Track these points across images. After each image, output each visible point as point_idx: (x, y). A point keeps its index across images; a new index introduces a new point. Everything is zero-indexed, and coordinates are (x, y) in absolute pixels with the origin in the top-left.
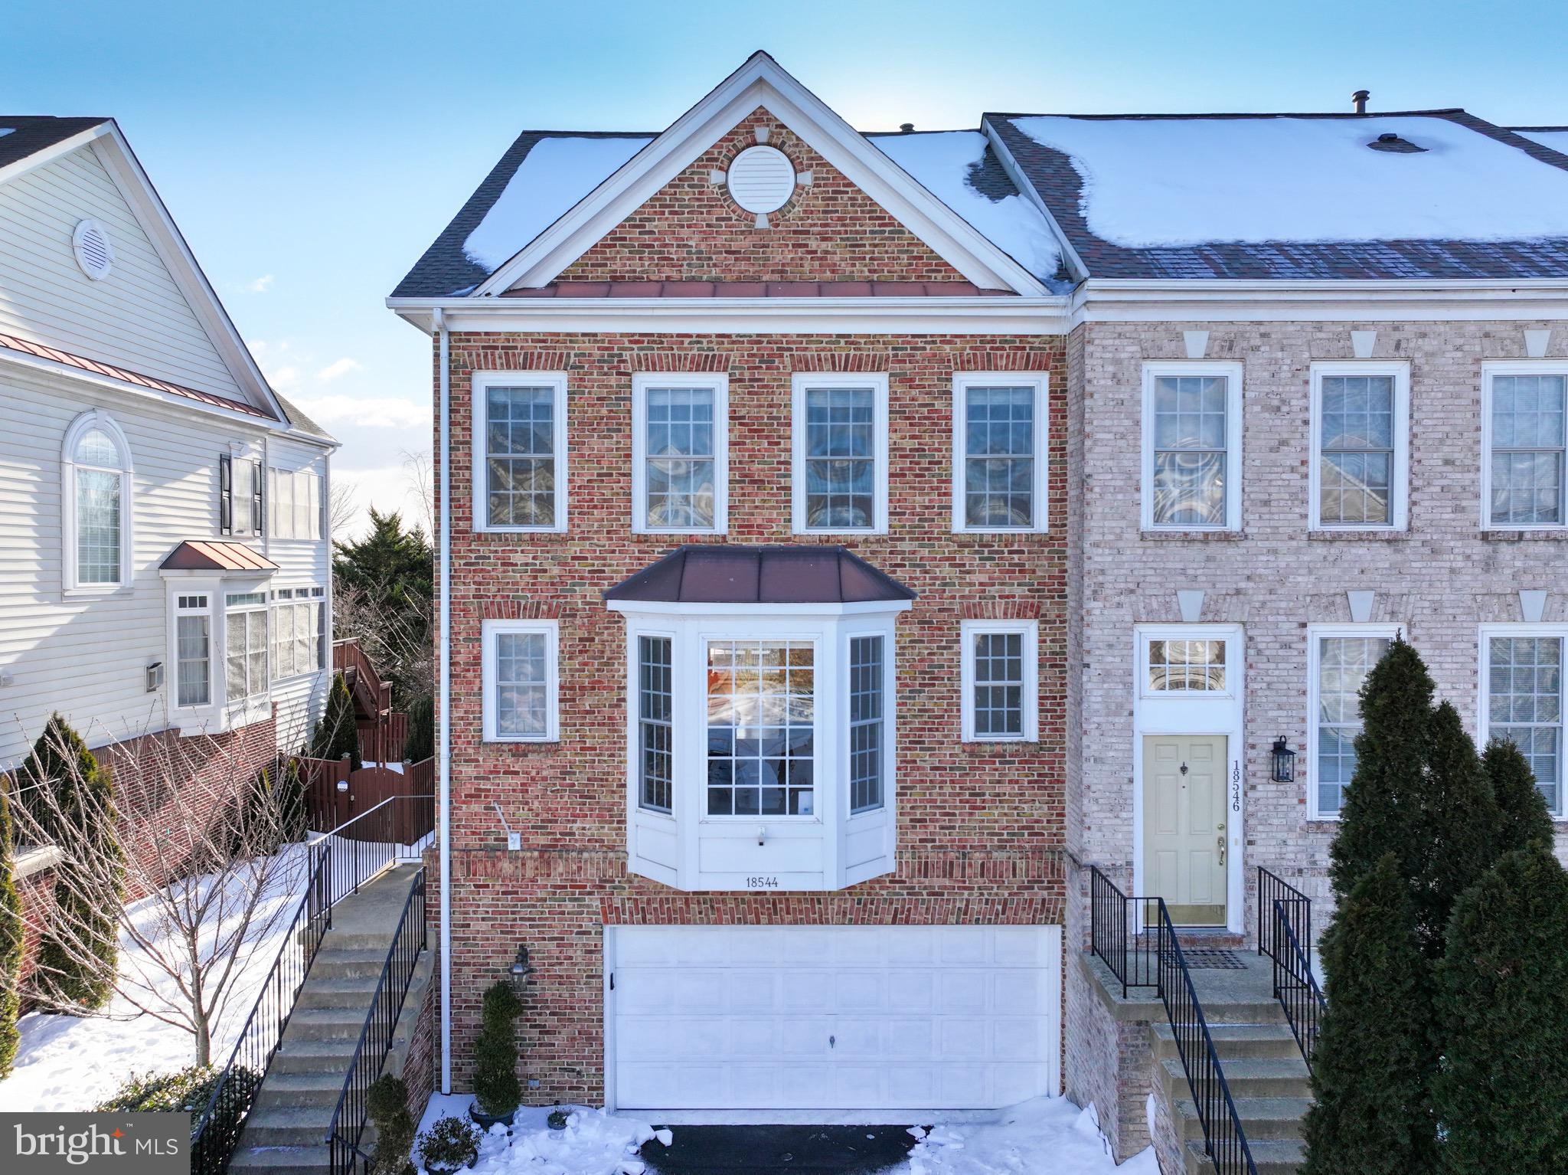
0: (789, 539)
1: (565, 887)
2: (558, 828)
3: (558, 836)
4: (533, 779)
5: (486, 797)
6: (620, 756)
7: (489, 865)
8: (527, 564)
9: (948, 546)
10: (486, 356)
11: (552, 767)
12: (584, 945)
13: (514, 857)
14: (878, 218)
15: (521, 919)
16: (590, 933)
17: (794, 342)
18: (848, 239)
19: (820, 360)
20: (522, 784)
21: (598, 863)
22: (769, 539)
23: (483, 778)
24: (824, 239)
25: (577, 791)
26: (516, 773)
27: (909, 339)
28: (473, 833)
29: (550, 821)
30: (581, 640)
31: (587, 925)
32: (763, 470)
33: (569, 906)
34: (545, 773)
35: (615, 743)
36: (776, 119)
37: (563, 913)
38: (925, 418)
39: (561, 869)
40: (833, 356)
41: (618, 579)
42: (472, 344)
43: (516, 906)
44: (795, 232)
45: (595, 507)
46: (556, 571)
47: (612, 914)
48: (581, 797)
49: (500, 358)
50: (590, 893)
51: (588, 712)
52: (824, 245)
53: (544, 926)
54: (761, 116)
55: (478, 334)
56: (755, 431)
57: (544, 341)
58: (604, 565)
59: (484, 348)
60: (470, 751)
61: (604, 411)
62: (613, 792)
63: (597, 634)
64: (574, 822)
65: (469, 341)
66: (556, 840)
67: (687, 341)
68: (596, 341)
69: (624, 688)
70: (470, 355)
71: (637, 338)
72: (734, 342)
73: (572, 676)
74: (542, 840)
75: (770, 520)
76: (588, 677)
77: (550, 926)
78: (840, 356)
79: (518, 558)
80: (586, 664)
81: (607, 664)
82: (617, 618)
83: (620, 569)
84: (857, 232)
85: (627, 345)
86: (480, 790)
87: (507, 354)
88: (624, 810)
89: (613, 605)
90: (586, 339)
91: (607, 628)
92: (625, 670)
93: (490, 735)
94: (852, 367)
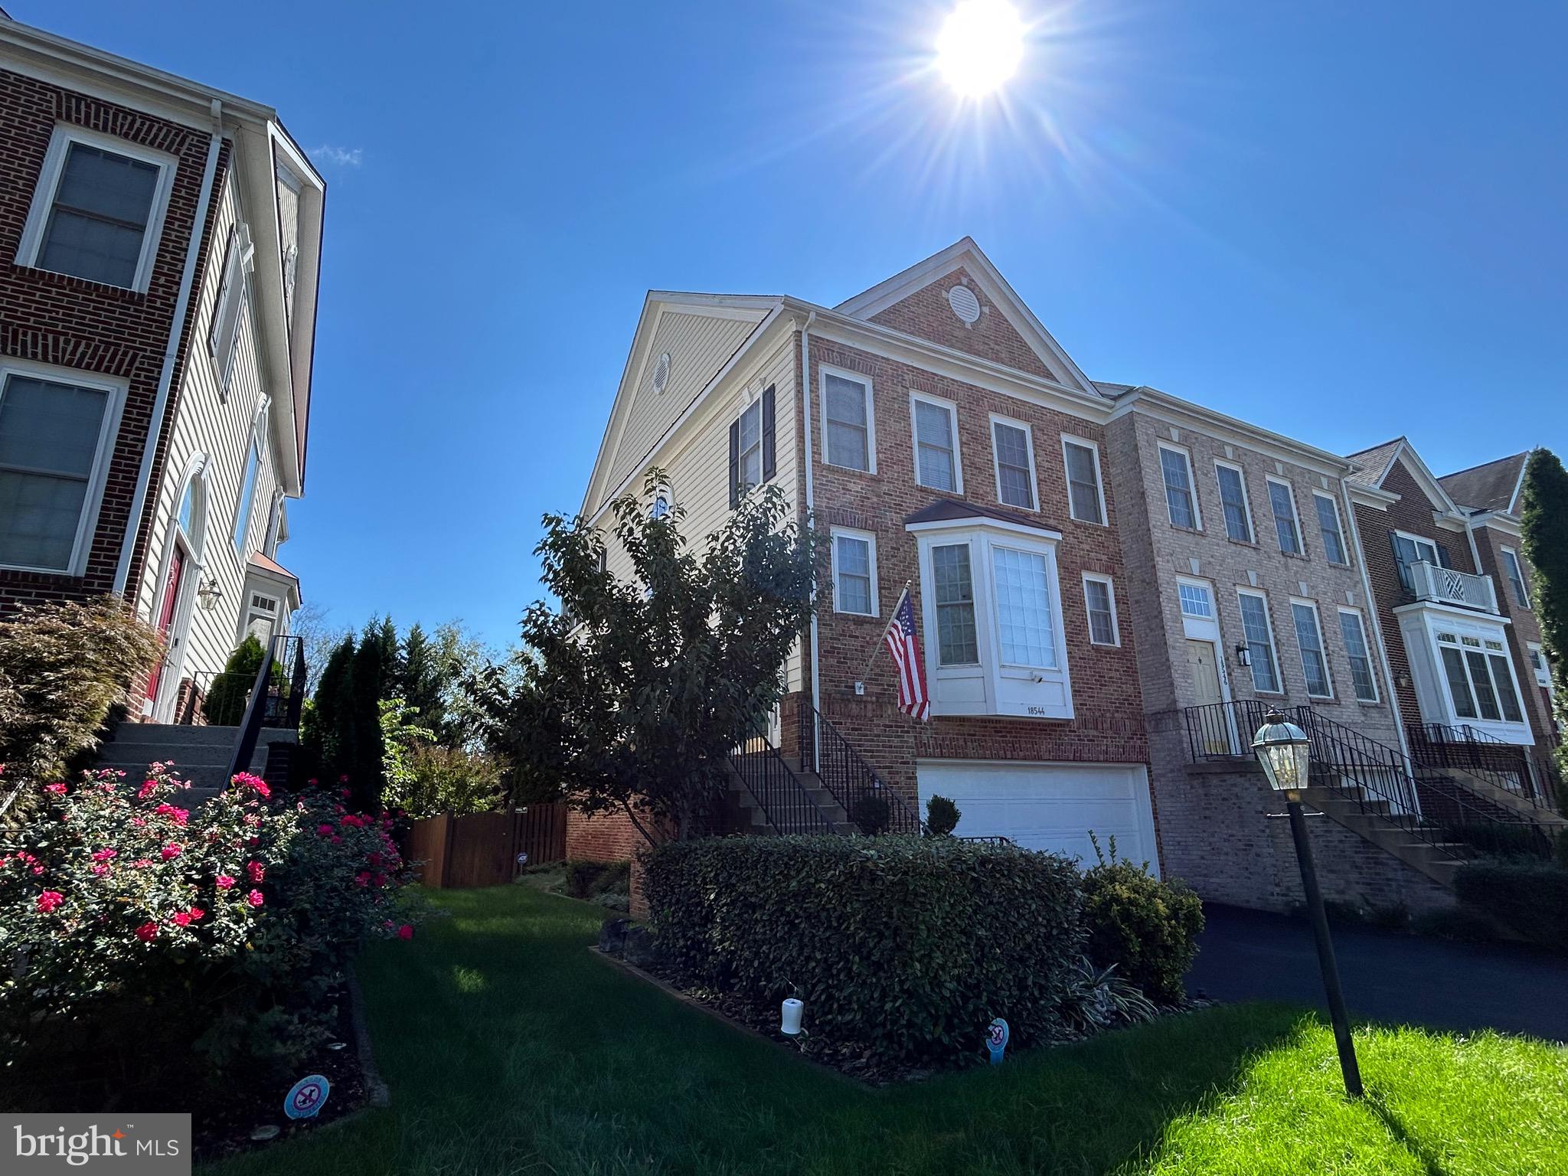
0: (996, 503)
1: (891, 726)
2: (885, 681)
3: (886, 687)
4: (868, 643)
5: (839, 653)
7: (843, 706)
8: (857, 492)
9: (1069, 523)
10: (829, 354)
11: (878, 635)
12: (906, 773)
13: (859, 700)
15: (865, 751)
16: (908, 763)
17: (988, 394)
18: (1007, 347)
19: (1001, 407)
20: (861, 646)
22: (987, 503)
23: (835, 639)
24: (997, 344)
26: (857, 637)
27: (1039, 408)
28: (831, 681)
29: (880, 675)
30: (892, 548)
31: (908, 757)
32: (980, 462)
33: (896, 741)
35: (916, 622)
36: (970, 276)
37: (891, 747)
38: (1052, 452)
39: (889, 712)
40: (1007, 407)
41: (910, 512)
42: (819, 344)
43: (860, 740)
44: (983, 336)
45: (895, 463)
46: (875, 499)
47: (923, 751)
49: (837, 358)
50: (908, 732)
52: (997, 347)
53: (879, 757)
54: (962, 272)
55: (822, 339)
56: (975, 438)
57: (861, 355)
58: (902, 502)
59: (826, 349)
60: (827, 617)
61: (896, 406)
63: (901, 546)
65: (818, 342)
66: (885, 690)
67: (936, 378)
68: (889, 364)
69: (919, 585)
71: (910, 368)
72: (959, 386)
73: (889, 571)
74: (876, 689)
75: (987, 493)
77: (883, 757)
78: (1010, 408)
79: (851, 486)
80: (896, 565)
81: (908, 567)
82: (911, 538)
83: (912, 505)
84: (1011, 345)
85: (905, 371)
86: (835, 648)
87: (840, 356)
89: (909, 528)
90: (884, 361)
91: (907, 543)
92: (919, 572)
93: (837, 608)
94: (1016, 415)
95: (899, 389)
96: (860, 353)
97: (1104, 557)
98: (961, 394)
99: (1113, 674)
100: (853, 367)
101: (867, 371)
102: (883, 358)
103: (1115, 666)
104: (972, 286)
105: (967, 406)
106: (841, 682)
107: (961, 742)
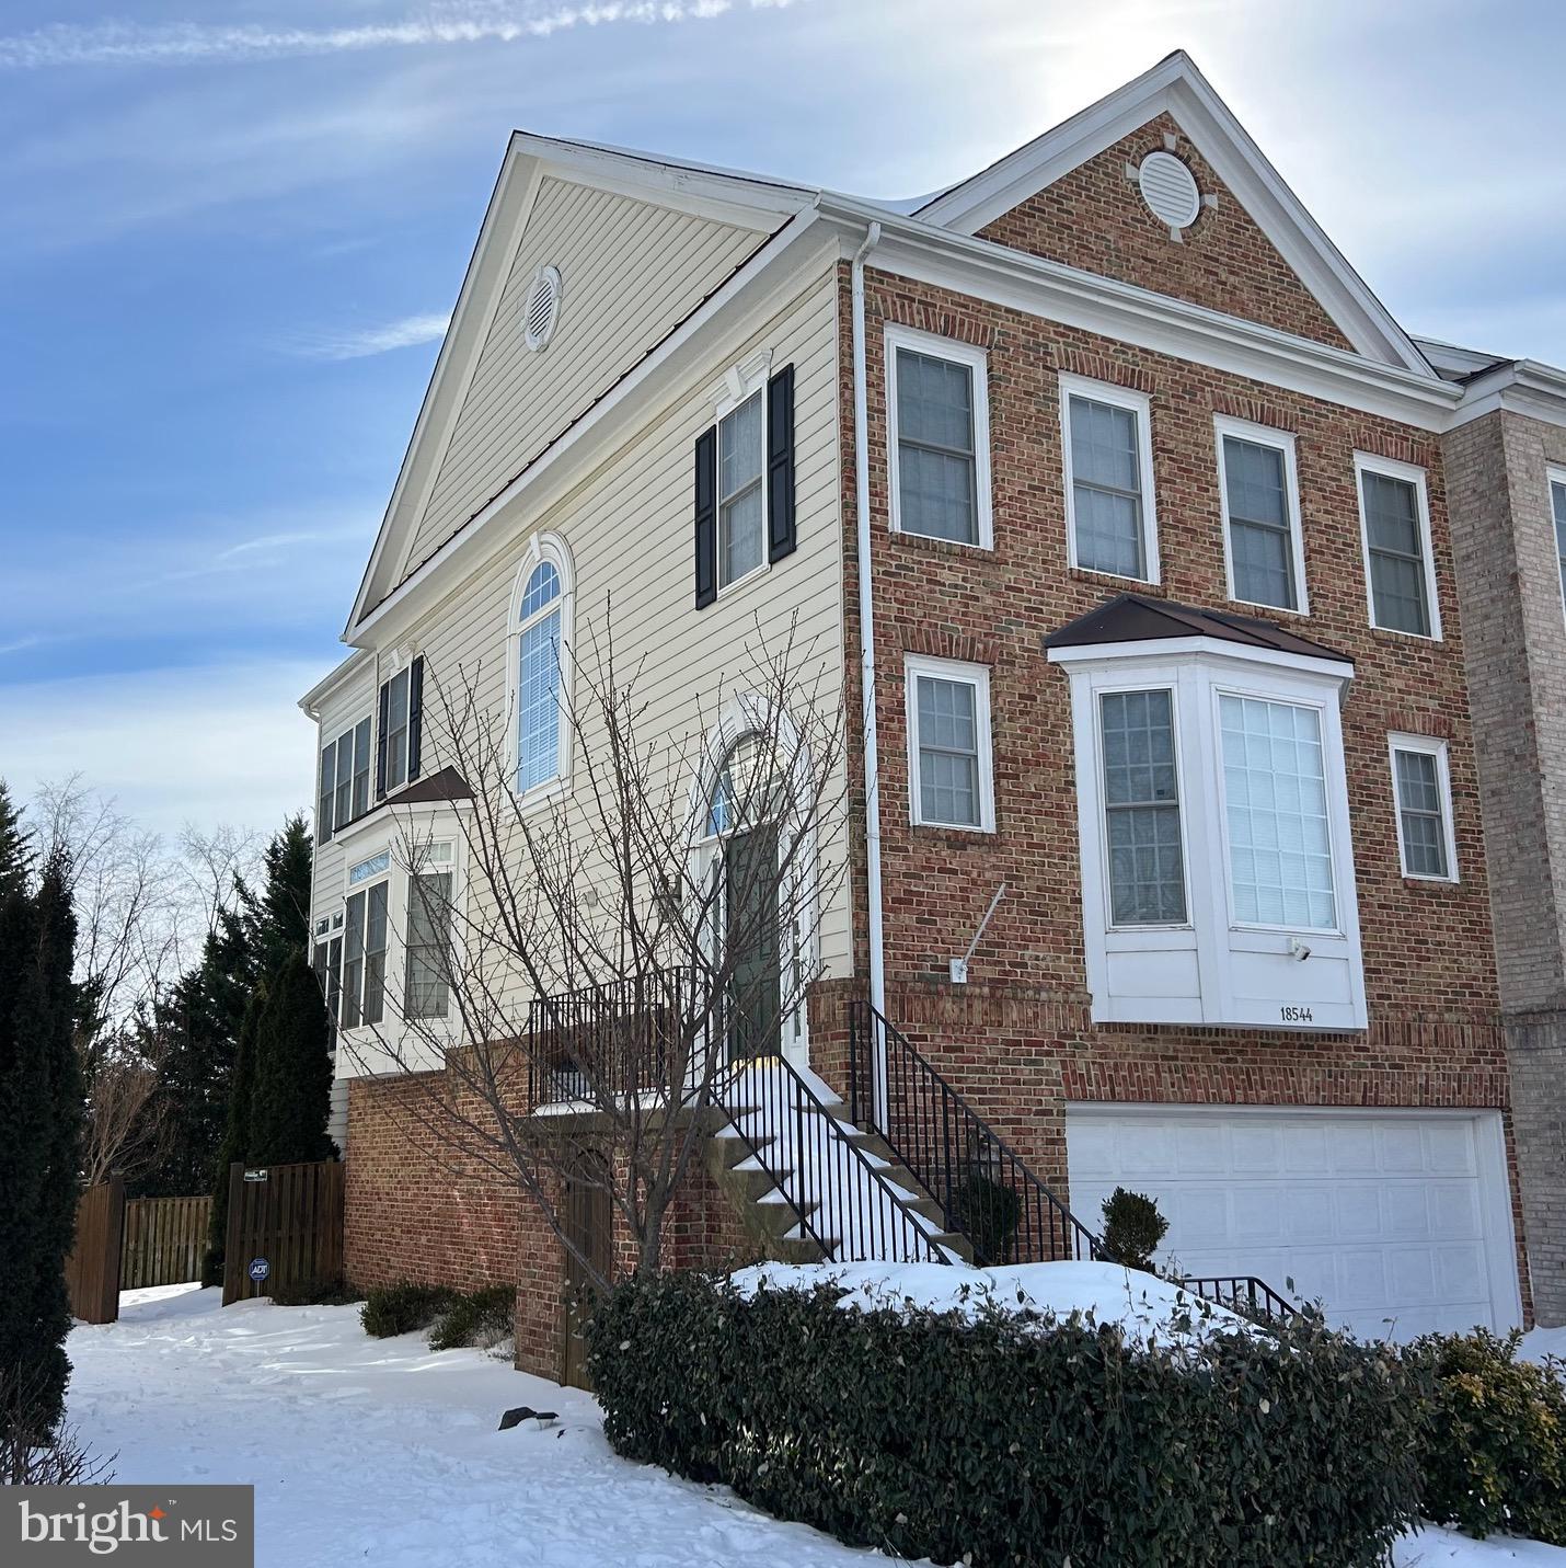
0: (1224, 606)
1: (1018, 1043)
2: (1007, 955)
3: (1008, 968)
4: (974, 882)
5: (919, 903)
6: (1072, 859)
7: (927, 1005)
8: (956, 586)
9: (1367, 641)
10: (903, 306)
11: (995, 867)
12: (1045, 1131)
13: (958, 992)
14: (1277, 265)
15: (970, 1090)
16: (1050, 1112)
17: (1213, 378)
18: (1252, 279)
19: (1238, 404)
20: (962, 889)
21: (1057, 1009)
22: (1206, 603)
23: (913, 876)
24: (1232, 273)
25: (1026, 904)
26: (954, 872)
27: (1313, 402)
28: (905, 957)
29: (998, 945)
30: (1021, 696)
31: (1048, 1101)
32: (1194, 518)
33: (1026, 1072)
34: (988, 875)
35: (1066, 841)
36: (1181, 130)
37: (1017, 1082)
38: (1335, 493)
39: (1015, 1016)
40: (1249, 403)
41: (1058, 623)
42: (885, 286)
43: (961, 1070)
44: (1206, 256)
45: (1028, 526)
46: (989, 600)
47: (1078, 1088)
48: (1031, 913)
49: (919, 313)
50: (1049, 1054)
51: (1034, 796)
52: (1232, 279)
53: (996, 1101)
54: (1165, 122)
55: (892, 276)
56: (1185, 470)
57: (966, 307)
58: (1042, 603)
59: (898, 295)
60: (898, 835)
61: (1033, 409)
62: (1068, 909)
63: (1039, 691)
64: (1026, 947)
65: (881, 282)
66: (1005, 973)
67: (1112, 348)
68: (1020, 322)
69: (1072, 767)
70: (884, 301)
71: (1061, 329)
72: (1157, 362)
73: (1014, 743)
74: (990, 972)
75: (1207, 580)
76: (1031, 747)
77: (1004, 1102)
78: (1256, 404)
79: (945, 576)
80: (1028, 730)
81: (1052, 733)
82: (1058, 673)
83: (1061, 608)
84: (1259, 274)
85: (1052, 335)
86: (912, 893)
87: (926, 311)
88: (1081, 935)
89: (1054, 655)
90: (1010, 316)
91: (1049, 685)
92: (1072, 744)
93: (916, 817)
94: (1267, 419)
95: (1040, 374)
96: (966, 302)
97: (1432, 704)
98: (1160, 379)
99: (1444, 936)
100: (949, 331)
101: (978, 338)
102: (1008, 310)
103: (1449, 921)
104: (1186, 154)
105: (1172, 403)
106: (924, 958)
107: (1150, 1072)
